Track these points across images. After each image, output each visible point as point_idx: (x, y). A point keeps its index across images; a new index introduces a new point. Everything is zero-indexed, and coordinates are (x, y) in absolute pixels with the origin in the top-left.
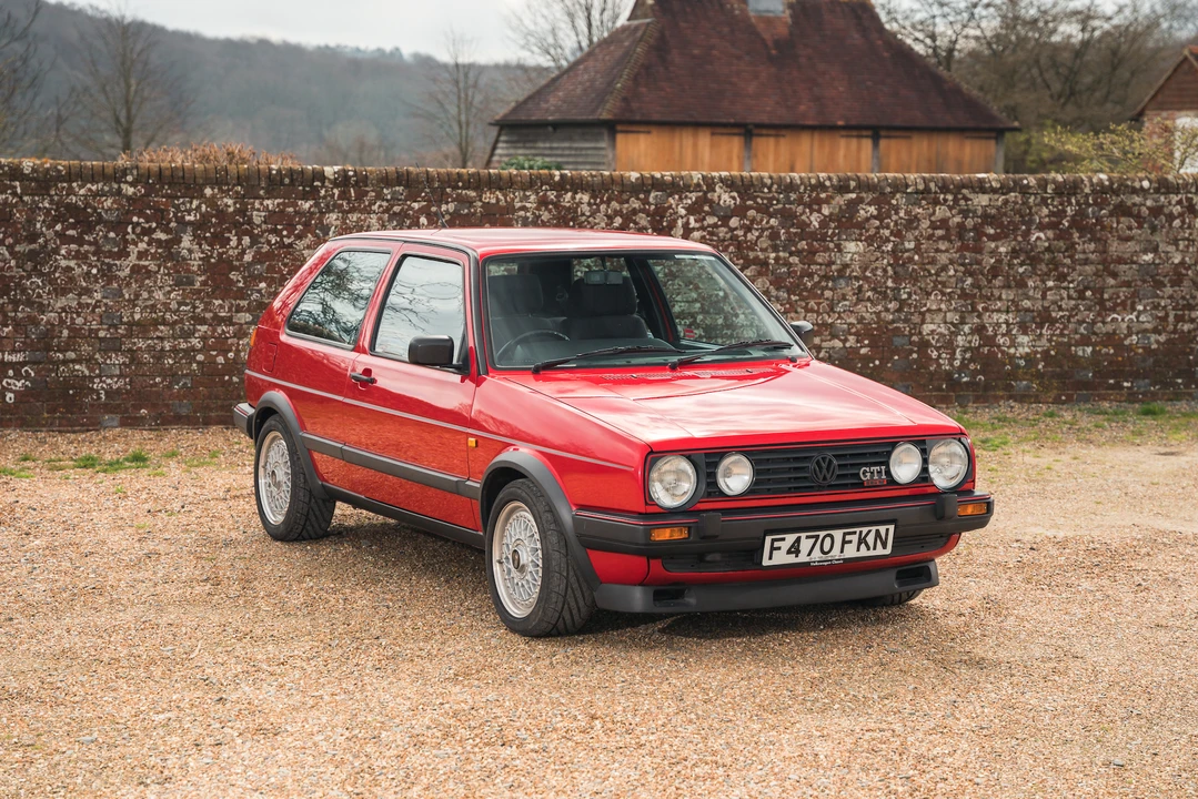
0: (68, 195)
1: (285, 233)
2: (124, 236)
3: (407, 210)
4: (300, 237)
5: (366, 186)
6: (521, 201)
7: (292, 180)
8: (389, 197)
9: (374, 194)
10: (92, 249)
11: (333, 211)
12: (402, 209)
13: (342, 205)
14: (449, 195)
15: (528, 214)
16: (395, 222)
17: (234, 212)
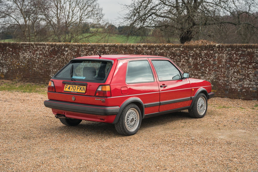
0: (172, 50)
1: (208, 58)
2: (180, 58)
3: (231, 53)
4: (210, 59)
5: (223, 48)
6: (256, 51)
7: (209, 47)
8: (228, 50)
9: (225, 50)
10: (175, 60)
11: (217, 53)
12: (230, 53)
13: (218, 52)
14: (240, 50)
16: (229, 56)
17: (199, 53)
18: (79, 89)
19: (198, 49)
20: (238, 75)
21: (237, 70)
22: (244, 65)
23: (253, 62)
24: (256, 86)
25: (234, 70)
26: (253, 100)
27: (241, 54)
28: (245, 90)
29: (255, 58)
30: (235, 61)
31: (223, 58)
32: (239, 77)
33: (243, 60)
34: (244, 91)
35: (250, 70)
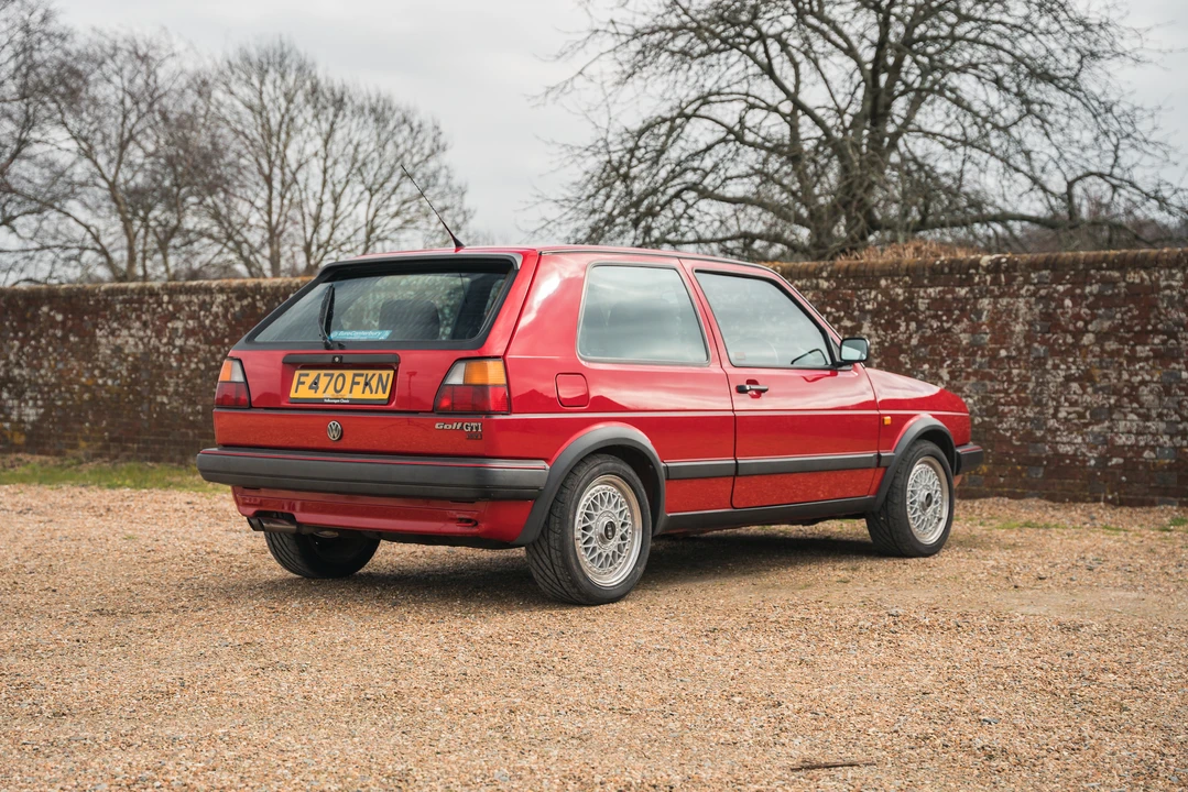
1: (944, 318)
3: (1053, 293)
4: (957, 322)
5: (1016, 271)
6: (1167, 280)
7: (951, 269)
9: (1021, 279)
11: (984, 297)
12: (1048, 293)
13: (993, 291)
14: (1093, 277)
15: (1174, 293)
16: (1041, 306)
17: (904, 300)
18: (358, 383)
19: (899, 281)
20: (1085, 392)
21: (1082, 368)
22: (1111, 345)
23: (1156, 332)
24: (1171, 439)
25: (1069, 368)
26: (1161, 503)
27: (1099, 296)
28: (1121, 461)
29: (1160, 314)
30: (1071, 327)
31: (1017, 317)
32: (1089, 399)
33: (1107, 324)
34: (1117, 466)
35: (1142, 368)
